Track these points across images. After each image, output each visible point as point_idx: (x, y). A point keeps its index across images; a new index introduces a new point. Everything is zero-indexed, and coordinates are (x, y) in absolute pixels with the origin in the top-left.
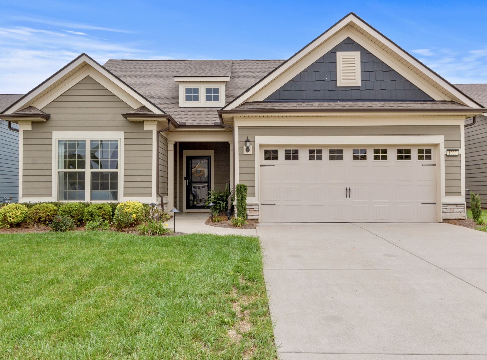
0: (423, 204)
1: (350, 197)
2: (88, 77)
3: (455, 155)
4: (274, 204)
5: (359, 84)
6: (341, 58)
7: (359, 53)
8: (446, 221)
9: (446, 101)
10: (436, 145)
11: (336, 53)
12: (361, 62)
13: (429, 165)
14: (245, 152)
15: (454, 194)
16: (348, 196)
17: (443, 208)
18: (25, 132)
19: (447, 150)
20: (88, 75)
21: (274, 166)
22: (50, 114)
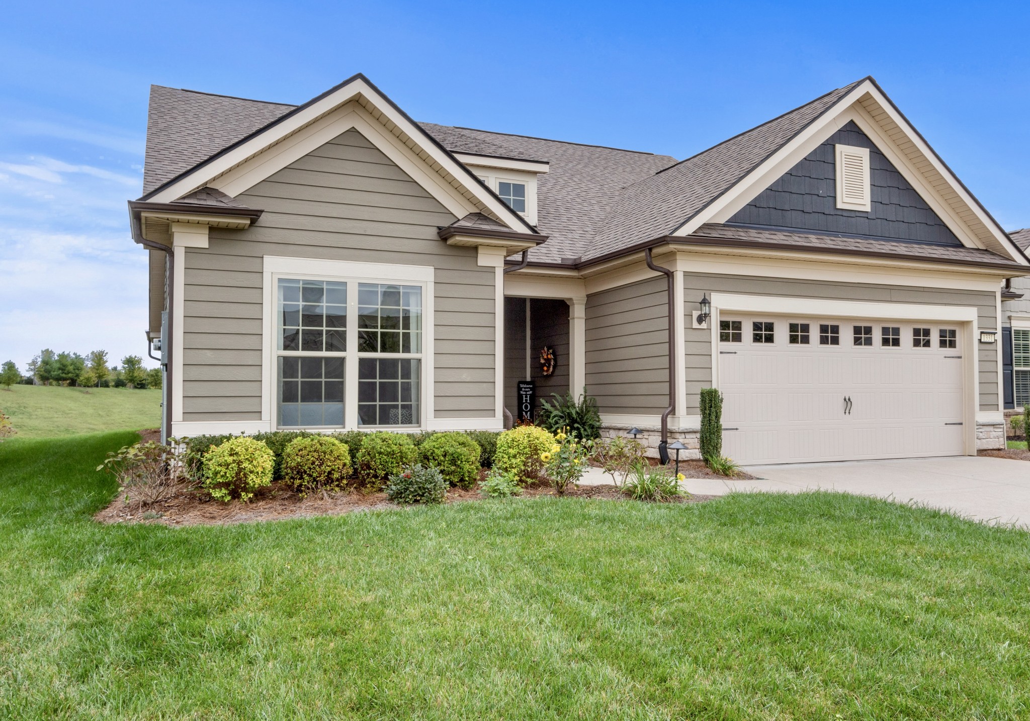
0: (946, 424)
1: (849, 413)
2: (353, 130)
3: (990, 341)
4: (737, 429)
5: (868, 208)
6: (844, 156)
7: (868, 150)
8: (982, 452)
9: (978, 249)
10: (964, 324)
11: (834, 146)
12: (870, 168)
13: (953, 357)
14: (695, 325)
15: (990, 406)
16: (847, 411)
17: (978, 430)
18: (189, 250)
19: (982, 333)
20: (353, 127)
21: (735, 353)
22: (262, 211)
